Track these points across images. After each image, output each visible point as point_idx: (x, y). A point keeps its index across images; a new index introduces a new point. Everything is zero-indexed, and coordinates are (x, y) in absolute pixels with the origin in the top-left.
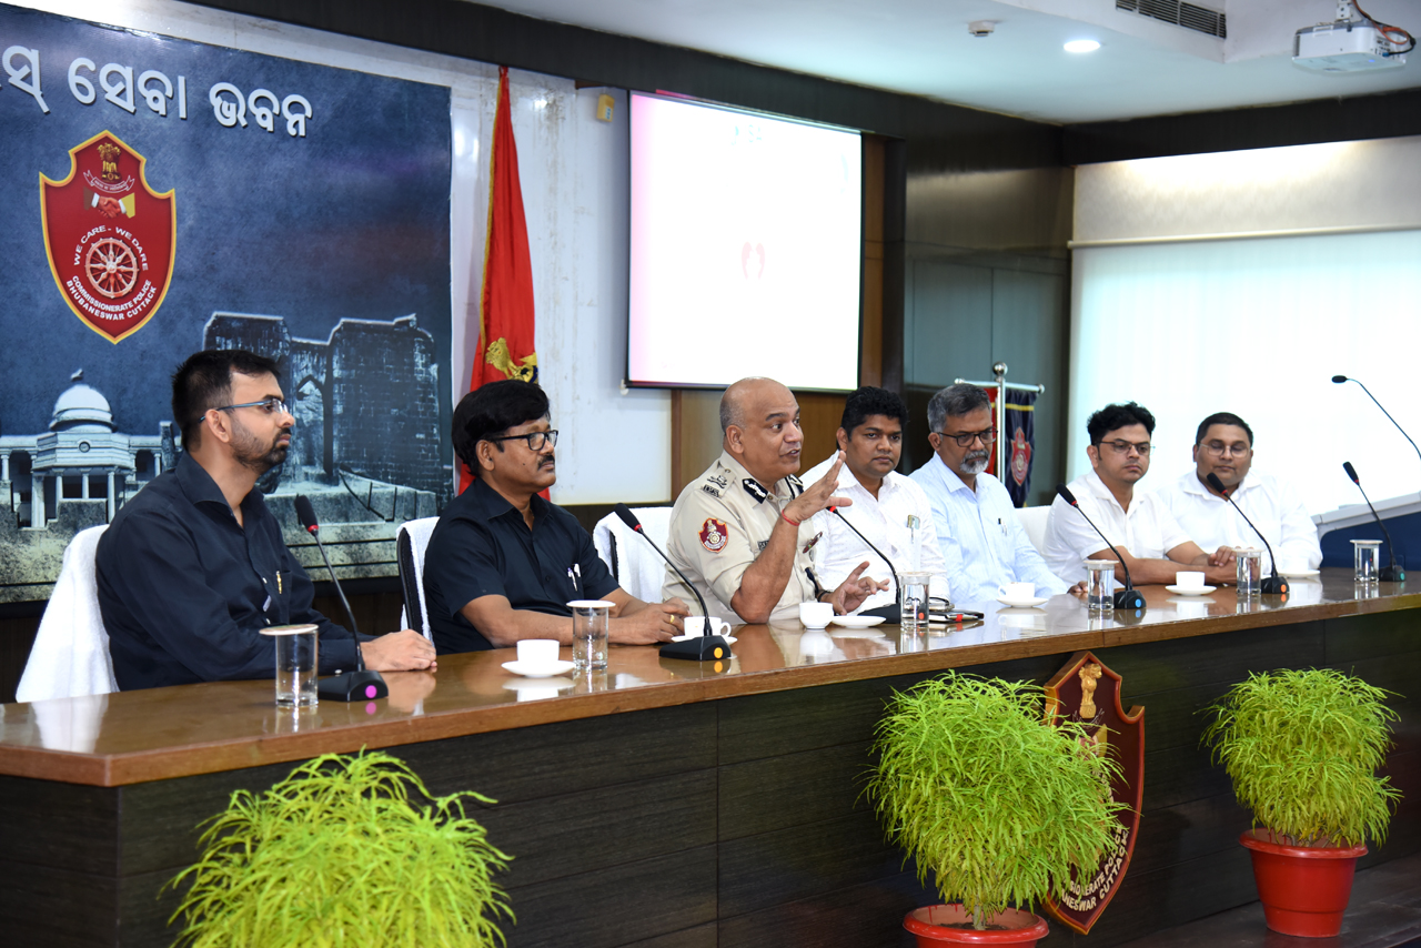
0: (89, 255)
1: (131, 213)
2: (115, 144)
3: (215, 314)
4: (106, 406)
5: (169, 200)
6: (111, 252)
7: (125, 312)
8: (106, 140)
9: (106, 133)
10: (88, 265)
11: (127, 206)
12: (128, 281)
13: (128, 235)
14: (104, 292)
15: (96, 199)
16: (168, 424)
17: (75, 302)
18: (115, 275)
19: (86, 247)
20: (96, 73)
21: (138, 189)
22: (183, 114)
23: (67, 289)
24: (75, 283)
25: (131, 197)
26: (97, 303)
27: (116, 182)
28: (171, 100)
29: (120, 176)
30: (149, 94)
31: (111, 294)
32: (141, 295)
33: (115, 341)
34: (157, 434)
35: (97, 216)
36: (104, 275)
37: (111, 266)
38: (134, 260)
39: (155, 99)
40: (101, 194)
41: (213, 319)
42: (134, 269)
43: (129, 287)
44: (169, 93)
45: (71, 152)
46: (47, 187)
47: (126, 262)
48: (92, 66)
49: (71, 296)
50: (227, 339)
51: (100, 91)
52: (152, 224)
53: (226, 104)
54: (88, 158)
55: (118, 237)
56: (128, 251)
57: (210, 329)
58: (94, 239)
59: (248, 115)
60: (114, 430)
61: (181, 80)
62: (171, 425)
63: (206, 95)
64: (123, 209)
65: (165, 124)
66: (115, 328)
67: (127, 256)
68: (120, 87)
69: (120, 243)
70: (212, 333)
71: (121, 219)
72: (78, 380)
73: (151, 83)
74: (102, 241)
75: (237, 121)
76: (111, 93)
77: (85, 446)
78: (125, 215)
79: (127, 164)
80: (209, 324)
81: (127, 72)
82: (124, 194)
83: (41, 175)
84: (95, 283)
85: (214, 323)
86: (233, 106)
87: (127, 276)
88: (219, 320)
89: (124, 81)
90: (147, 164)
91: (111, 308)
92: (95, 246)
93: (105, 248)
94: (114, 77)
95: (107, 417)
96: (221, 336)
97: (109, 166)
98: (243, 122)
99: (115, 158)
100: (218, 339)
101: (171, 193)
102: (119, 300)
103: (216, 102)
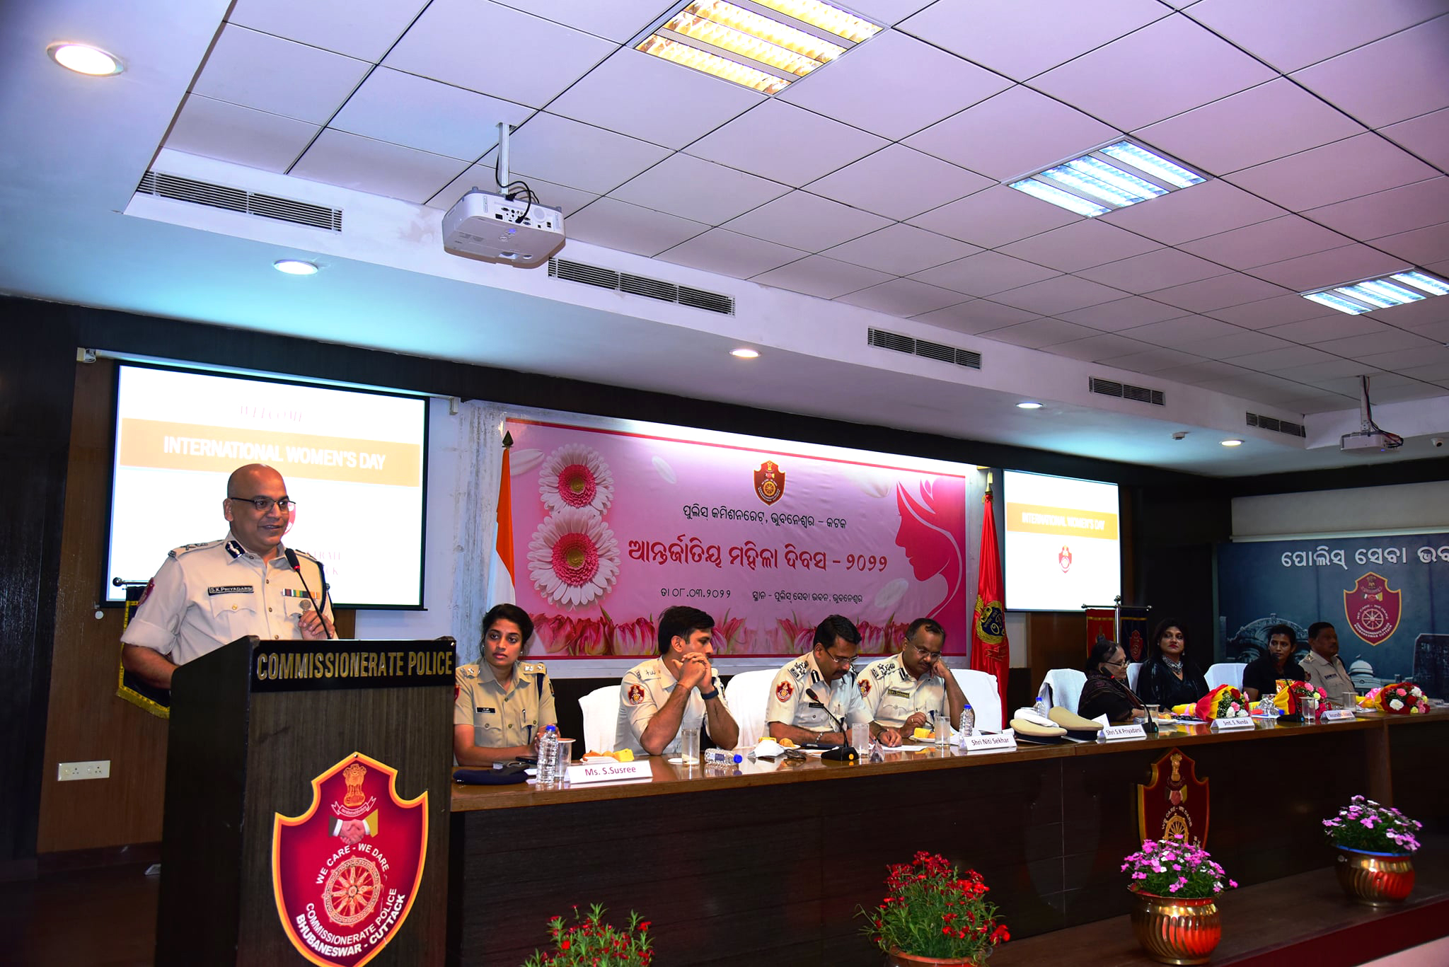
0: (1363, 615)
1: (1381, 599)
2: (1374, 576)
3: (1421, 634)
4: (1371, 668)
5: (1398, 593)
6: (1372, 614)
7: (1378, 635)
8: (1371, 575)
9: (1372, 573)
10: (1363, 619)
11: (1379, 597)
12: (1380, 623)
13: (1379, 607)
14: (1370, 628)
15: (1366, 595)
16: (1398, 675)
17: (1358, 632)
18: (1374, 622)
19: (1362, 613)
20: (1367, 553)
21: (1384, 591)
22: (1404, 561)
23: (1354, 627)
24: (1357, 625)
25: (1381, 594)
26: (1366, 632)
27: (1374, 589)
28: (1399, 558)
29: (1376, 587)
30: (1389, 557)
31: (1373, 628)
32: (1385, 628)
33: (1374, 645)
34: (1394, 679)
35: (1366, 602)
36: (1369, 622)
37: (1372, 618)
38: (1382, 616)
39: (1392, 558)
40: (1368, 594)
41: (1419, 636)
42: (1382, 619)
43: (1380, 626)
44: (1398, 555)
45: (1356, 581)
46: (1347, 594)
47: (1379, 616)
48: (1365, 551)
49: (1356, 630)
50: (1427, 643)
51: (1368, 559)
52: (1390, 603)
53: (1426, 555)
54: (1363, 583)
55: (1376, 608)
56: (1379, 613)
57: (1418, 640)
58: (1366, 609)
59: (1437, 557)
60: (1374, 677)
61: (1404, 549)
62: (1400, 677)
63: (1416, 553)
64: (1377, 598)
65: (1397, 566)
66: (1374, 640)
67: (1379, 615)
68: (1377, 556)
69: (1376, 610)
70: (1419, 641)
71: (1377, 602)
72: (1359, 659)
73: (1389, 553)
74: (1368, 610)
75: (1432, 560)
76: (1373, 559)
77: (1362, 682)
78: (1378, 601)
79: (1379, 583)
80: (1418, 638)
81: (1380, 551)
82: (1377, 593)
83: (1345, 591)
84: (1366, 625)
85: (1420, 638)
86: (1429, 555)
87: (1379, 622)
88: (1422, 636)
89: (1378, 554)
90: (1388, 582)
91: (1373, 633)
92: (1365, 612)
93: (1370, 613)
94: (1373, 554)
95: (1372, 672)
96: (1424, 642)
97: (1372, 584)
98: (1435, 560)
99: (1374, 581)
100: (1422, 644)
101: (1399, 590)
102: (1375, 631)
103: (1420, 554)
